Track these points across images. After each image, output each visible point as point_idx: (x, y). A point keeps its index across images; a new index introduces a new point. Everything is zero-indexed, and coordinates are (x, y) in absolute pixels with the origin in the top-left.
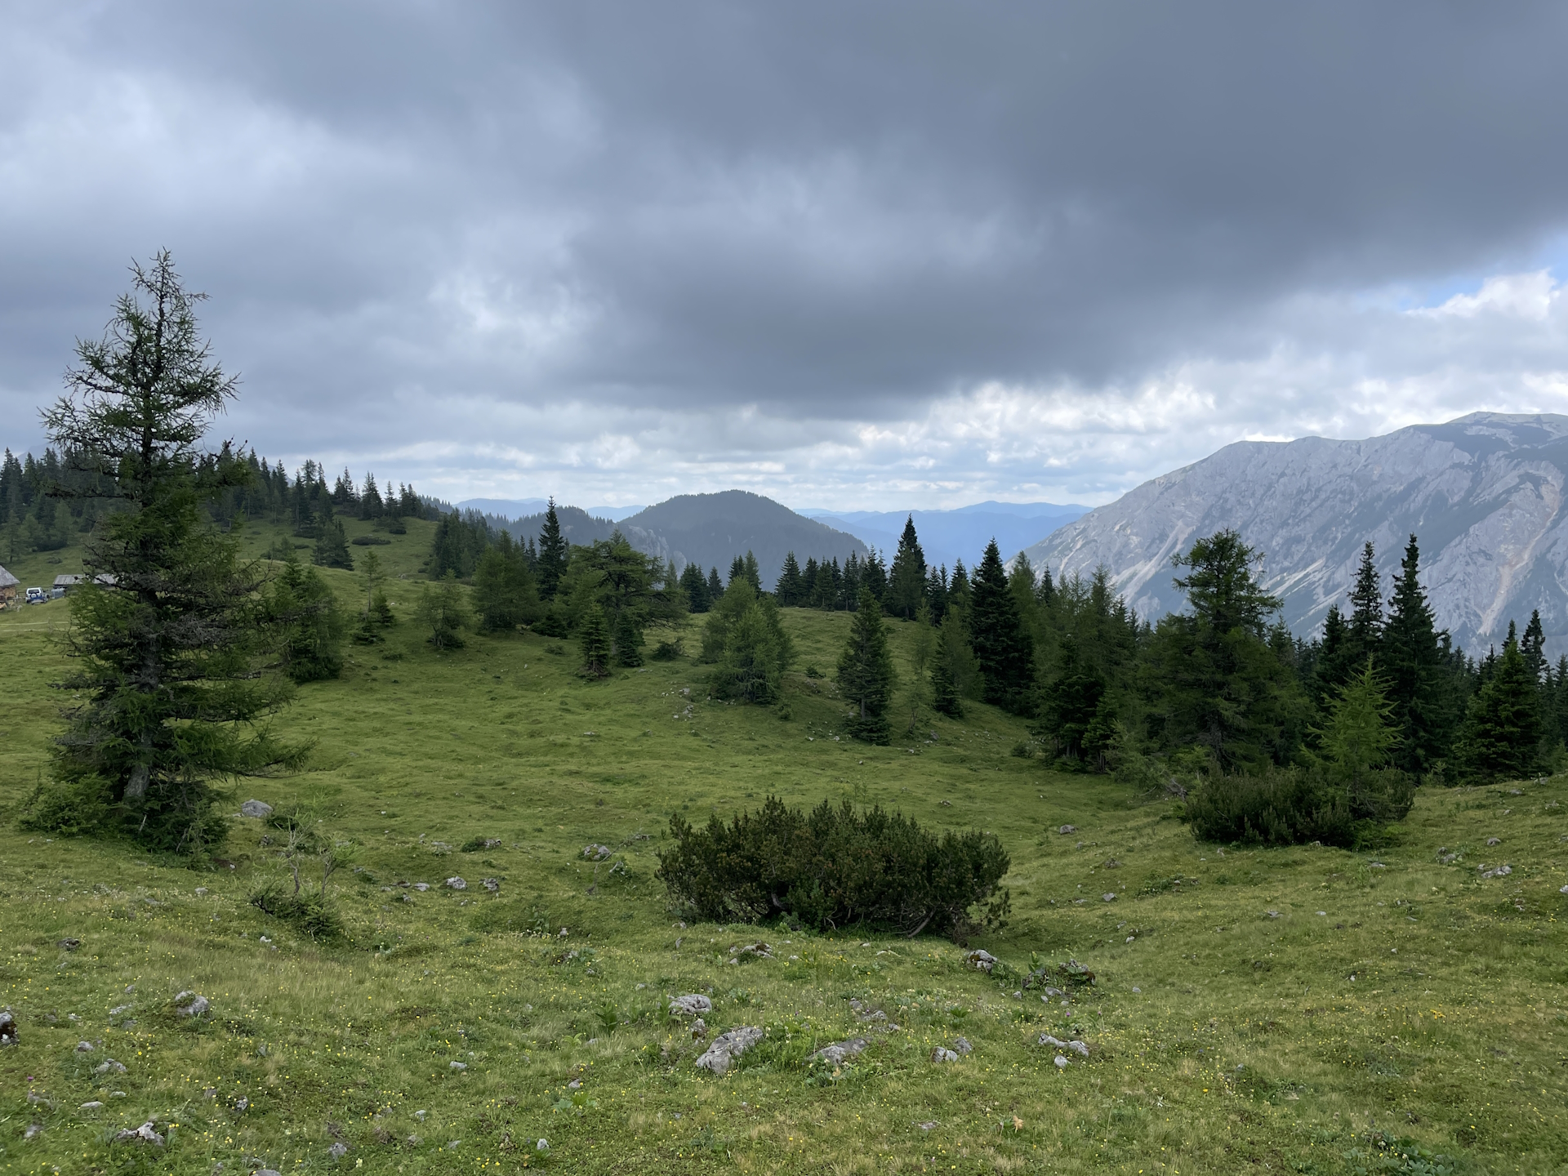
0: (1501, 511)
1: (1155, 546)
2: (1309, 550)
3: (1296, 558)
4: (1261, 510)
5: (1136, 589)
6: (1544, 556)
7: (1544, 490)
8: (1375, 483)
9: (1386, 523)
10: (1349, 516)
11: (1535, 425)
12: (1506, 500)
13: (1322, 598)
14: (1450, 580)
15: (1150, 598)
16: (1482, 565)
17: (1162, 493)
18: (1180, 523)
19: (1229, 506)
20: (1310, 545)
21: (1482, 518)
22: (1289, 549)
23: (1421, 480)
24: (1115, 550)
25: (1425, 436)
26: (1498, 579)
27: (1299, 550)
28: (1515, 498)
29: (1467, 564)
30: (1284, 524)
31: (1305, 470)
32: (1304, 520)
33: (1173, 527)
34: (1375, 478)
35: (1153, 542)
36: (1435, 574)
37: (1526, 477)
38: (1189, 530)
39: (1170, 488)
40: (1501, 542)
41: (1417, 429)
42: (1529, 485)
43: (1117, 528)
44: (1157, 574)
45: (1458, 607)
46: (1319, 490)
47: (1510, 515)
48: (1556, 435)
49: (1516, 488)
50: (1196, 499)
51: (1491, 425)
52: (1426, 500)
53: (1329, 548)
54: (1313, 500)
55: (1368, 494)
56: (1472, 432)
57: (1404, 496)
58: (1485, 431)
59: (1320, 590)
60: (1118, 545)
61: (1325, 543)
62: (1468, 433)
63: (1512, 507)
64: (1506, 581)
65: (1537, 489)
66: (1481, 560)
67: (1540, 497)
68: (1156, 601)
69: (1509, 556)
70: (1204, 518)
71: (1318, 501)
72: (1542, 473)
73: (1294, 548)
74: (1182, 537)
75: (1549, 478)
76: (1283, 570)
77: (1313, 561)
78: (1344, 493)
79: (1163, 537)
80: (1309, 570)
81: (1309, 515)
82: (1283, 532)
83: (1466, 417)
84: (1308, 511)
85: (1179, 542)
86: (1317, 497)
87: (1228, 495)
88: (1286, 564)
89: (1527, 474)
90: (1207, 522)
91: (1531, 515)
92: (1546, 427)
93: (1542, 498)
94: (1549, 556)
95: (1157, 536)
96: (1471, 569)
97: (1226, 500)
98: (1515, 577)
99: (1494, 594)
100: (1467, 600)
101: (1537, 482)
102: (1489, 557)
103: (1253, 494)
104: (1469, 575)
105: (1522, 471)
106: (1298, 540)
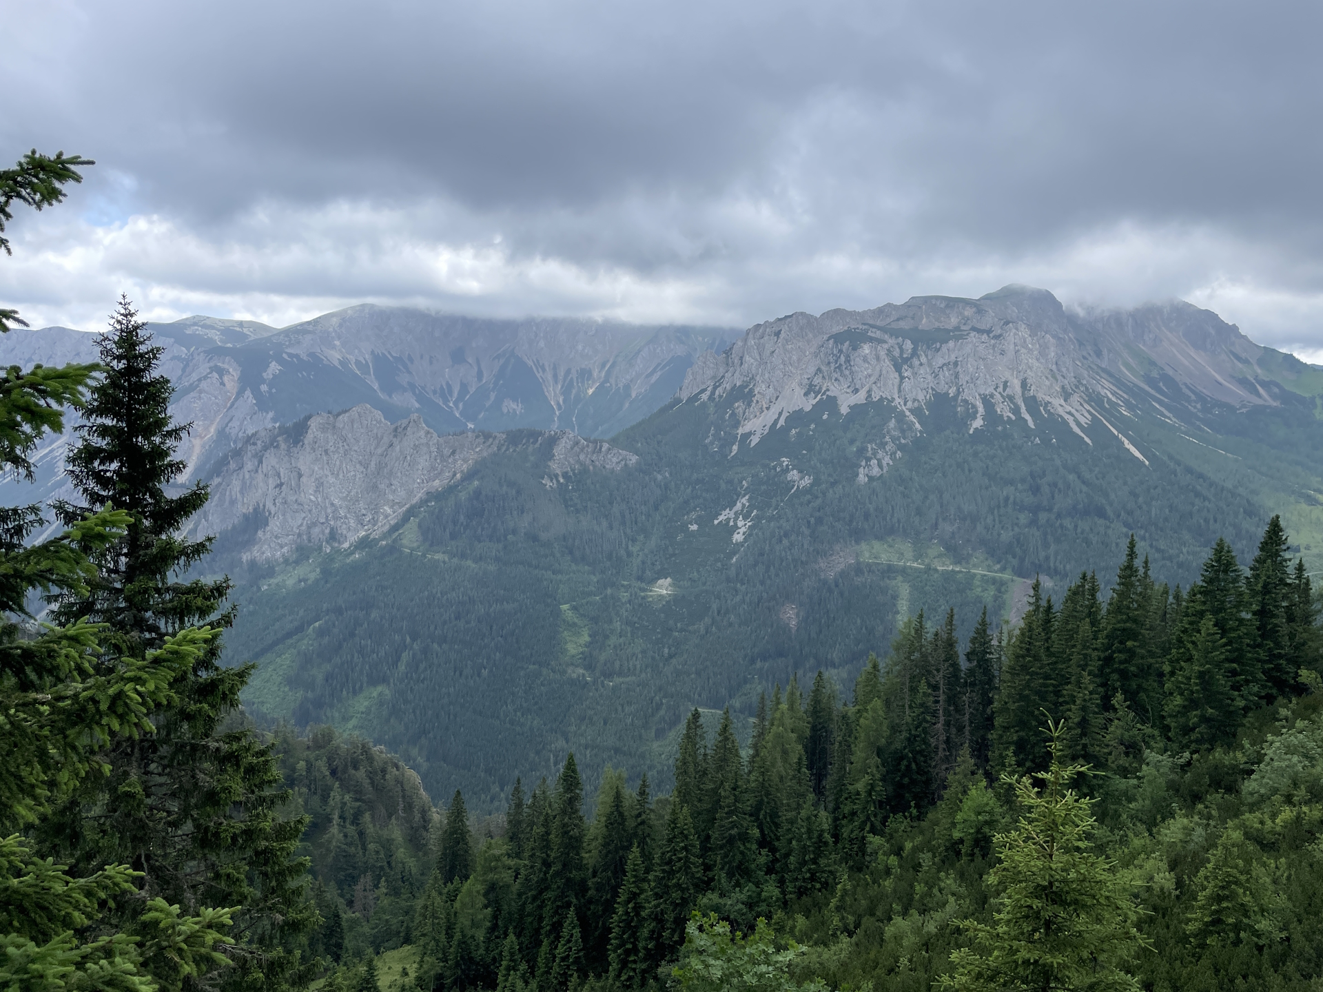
0: (192, 394)
6: (223, 429)
7: (226, 379)
11: (238, 329)
12: (197, 386)
26: (192, 447)
28: (203, 385)
31: (51, 357)
37: (212, 369)
40: (193, 419)
42: (215, 375)
47: (200, 398)
48: (253, 337)
49: (205, 378)
51: (205, 326)
56: (190, 331)
58: (200, 331)
59: (61, 463)
62: (188, 332)
63: (201, 392)
65: (221, 378)
67: (223, 384)
69: (198, 429)
72: (226, 366)
75: (231, 370)
80: (54, 446)
83: (187, 319)
89: (216, 366)
91: (216, 398)
92: (245, 330)
93: (224, 385)
94: (228, 430)
98: (203, 446)
101: (221, 372)
105: (212, 364)
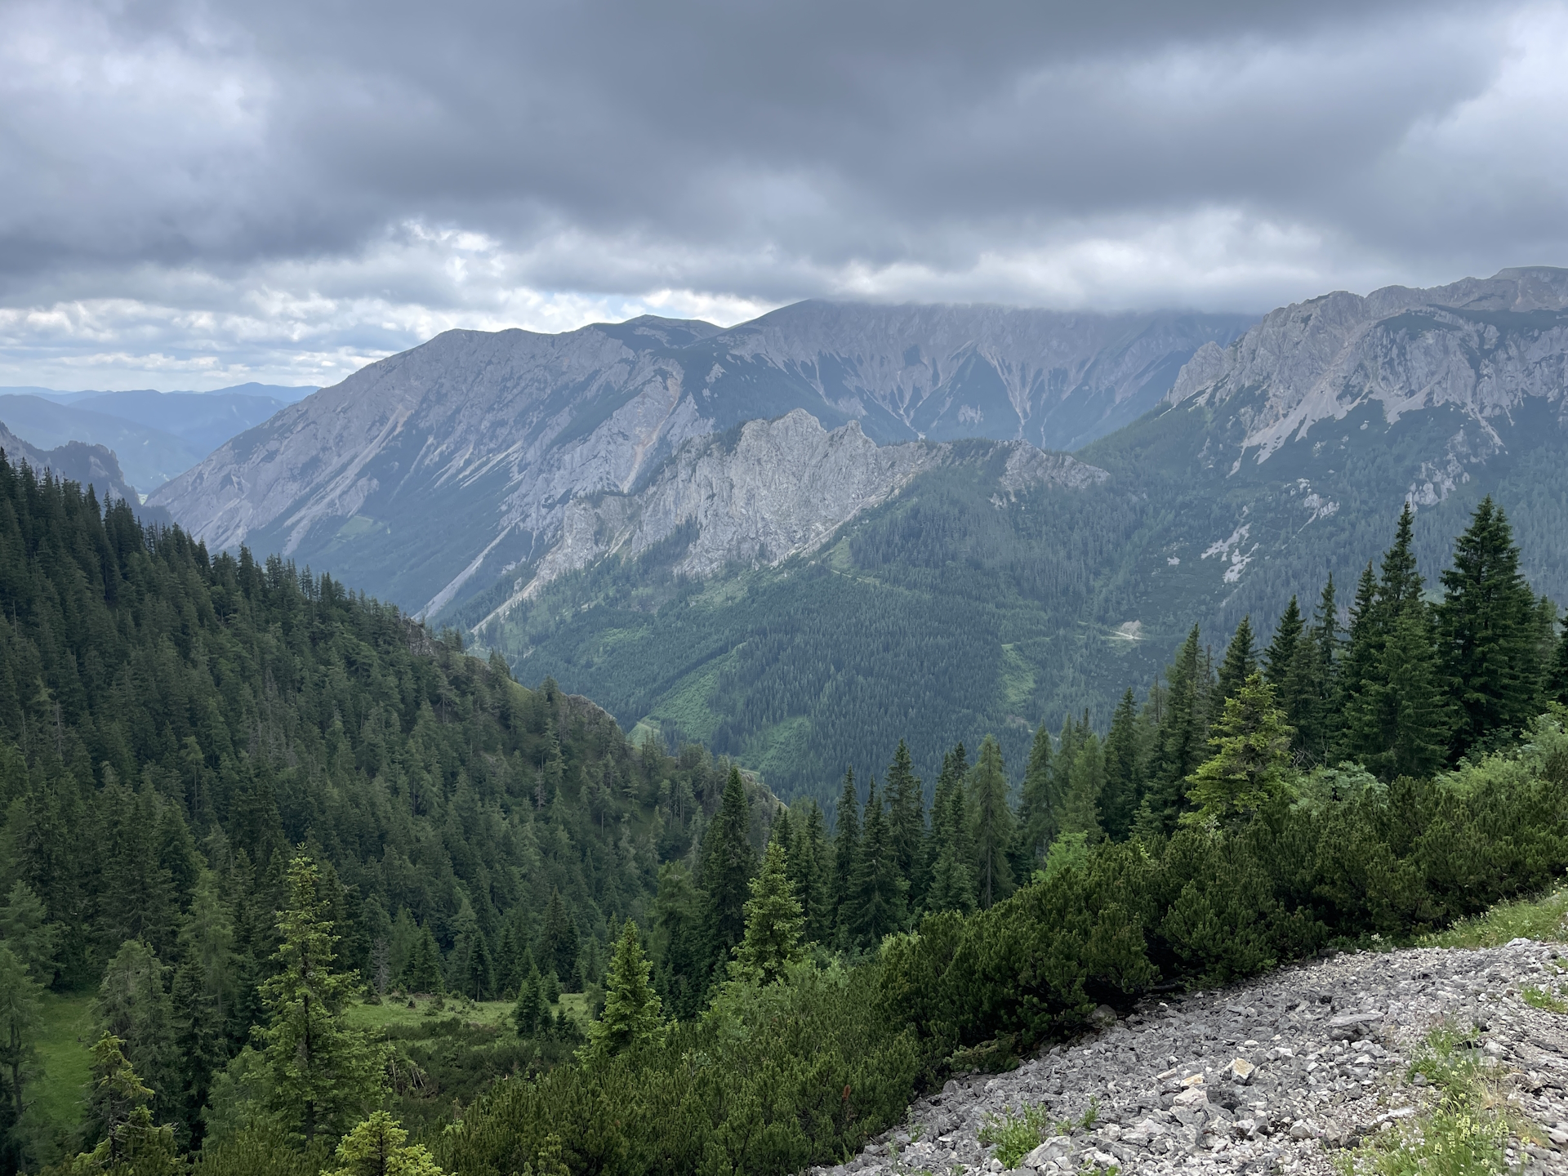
0: (636, 399)
1: (375, 428)
2: (510, 433)
3: (500, 440)
4: (471, 395)
5: (357, 471)
6: (665, 436)
7: (669, 382)
8: (564, 373)
9: (567, 409)
10: (542, 403)
12: (642, 390)
13: (516, 476)
14: (595, 457)
15: (370, 479)
16: (621, 444)
17: (382, 377)
18: (400, 407)
19: (444, 391)
20: (511, 428)
21: (622, 405)
22: (494, 431)
23: (596, 372)
24: (335, 433)
25: (602, 334)
26: (634, 455)
27: (503, 432)
28: (647, 389)
29: (609, 443)
30: (490, 409)
32: (507, 405)
33: (393, 411)
34: (564, 369)
35: (373, 424)
36: (585, 452)
37: (656, 372)
38: (409, 413)
39: (390, 371)
40: (636, 425)
41: (597, 326)
42: (659, 378)
43: (339, 409)
44: (377, 456)
45: (601, 479)
46: (520, 378)
47: (643, 403)
49: (650, 381)
50: (415, 383)
52: (598, 390)
53: (525, 431)
54: (515, 387)
55: (559, 383)
56: (639, 332)
57: (584, 386)
58: (648, 332)
59: (515, 469)
60: (338, 427)
61: (524, 427)
62: (636, 333)
63: (645, 397)
64: (639, 458)
65: (665, 382)
66: (620, 440)
67: (666, 388)
68: (375, 482)
69: (642, 436)
70: (422, 403)
71: (519, 388)
72: (669, 369)
73: (499, 431)
74: (402, 420)
75: (674, 373)
76: (490, 451)
77: (514, 443)
78: (539, 381)
79: (383, 420)
80: (510, 451)
81: (511, 401)
82: (490, 416)
84: (510, 397)
85: (399, 425)
86: (518, 384)
87: (443, 380)
88: (492, 445)
89: (660, 369)
90: (424, 406)
91: (659, 403)
93: (668, 389)
94: (669, 436)
95: (377, 418)
96: (612, 447)
97: (442, 385)
98: (645, 454)
99: (630, 469)
100: (608, 473)
101: (665, 375)
102: (626, 437)
103: (465, 380)
104: (610, 452)
105: (656, 367)
106: (502, 423)
